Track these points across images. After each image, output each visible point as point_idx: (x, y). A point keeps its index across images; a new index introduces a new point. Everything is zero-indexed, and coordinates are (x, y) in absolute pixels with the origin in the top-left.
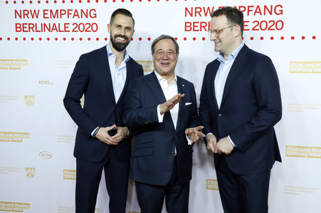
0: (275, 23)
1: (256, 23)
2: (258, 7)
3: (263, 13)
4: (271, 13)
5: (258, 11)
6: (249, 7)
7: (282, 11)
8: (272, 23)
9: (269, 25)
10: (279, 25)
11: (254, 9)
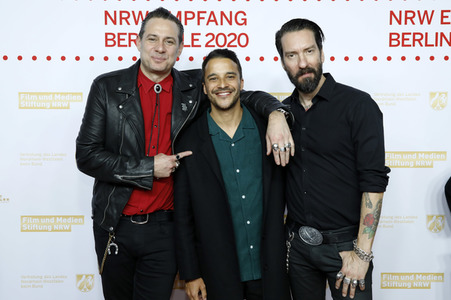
0: (237, 38)
1: (210, 37)
2: (212, 13)
3: (219, 22)
4: (230, 23)
5: (212, 18)
6: (199, 13)
7: (245, 20)
8: (232, 37)
9: (229, 39)
10: (243, 40)
11: (207, 16)
